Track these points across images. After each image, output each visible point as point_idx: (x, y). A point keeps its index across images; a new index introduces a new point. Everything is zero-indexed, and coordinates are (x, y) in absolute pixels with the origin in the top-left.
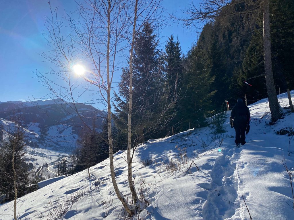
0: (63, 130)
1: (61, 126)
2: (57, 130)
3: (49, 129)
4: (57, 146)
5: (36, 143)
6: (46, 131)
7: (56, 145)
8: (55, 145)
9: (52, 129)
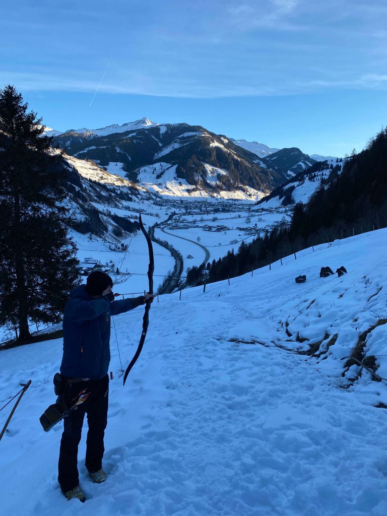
0: (162, 173)
1: (157, 166)
2: (153, 173)
3: (139, 173)
4: (158, 199)
5: (127, 194)
6: (136, 175)
7: (156, 198)
8: (154, 197)
9: (145, 171)
